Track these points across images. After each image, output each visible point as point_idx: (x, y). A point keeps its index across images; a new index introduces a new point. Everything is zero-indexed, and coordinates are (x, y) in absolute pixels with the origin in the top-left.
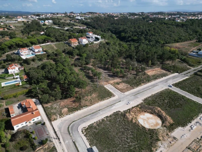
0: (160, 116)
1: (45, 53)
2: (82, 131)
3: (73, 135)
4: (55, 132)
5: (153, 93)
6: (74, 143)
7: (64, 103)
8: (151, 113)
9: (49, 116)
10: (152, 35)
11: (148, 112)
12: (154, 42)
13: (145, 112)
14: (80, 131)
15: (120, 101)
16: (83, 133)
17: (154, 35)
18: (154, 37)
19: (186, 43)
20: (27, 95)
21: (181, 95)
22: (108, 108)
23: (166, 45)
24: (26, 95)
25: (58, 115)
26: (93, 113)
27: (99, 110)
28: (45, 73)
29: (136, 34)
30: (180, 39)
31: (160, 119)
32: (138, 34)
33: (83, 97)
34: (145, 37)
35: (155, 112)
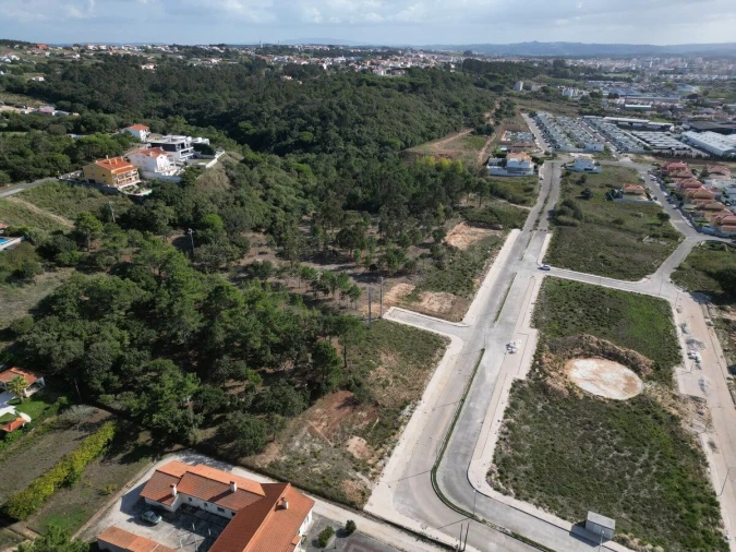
0: (613, 356)
1: (18, 240)
2: (498, 489)
3: (483, 514)
4: (422, 537)
5: (534, 300)
6: (516, 536)
7: (324, 424)
8: (587, 356)
9: (330, 492)
10: (358, 122)
11: (577, 356)
12: (374, 144)
13: (570, 358)
14: (487, 490)
15: (483, 350)
16: (505, 494)
17: (364, 123)
18: (364, 129)
19: (450, 139)
20: (120, 456)
21: (589, 285)
22: (478, 385)
23: (410, 150)
24: (116, 454)
25: (359, 474)
26: (456, 418)
27: (463, 401)
28: (124, 328)
29: (304, 122)
30: (433, 129)
31: (620, 362)
32: (310, 123)
33: (364, 377)
34: (338, 129)
35: (592, 349)
